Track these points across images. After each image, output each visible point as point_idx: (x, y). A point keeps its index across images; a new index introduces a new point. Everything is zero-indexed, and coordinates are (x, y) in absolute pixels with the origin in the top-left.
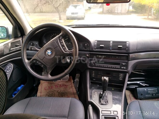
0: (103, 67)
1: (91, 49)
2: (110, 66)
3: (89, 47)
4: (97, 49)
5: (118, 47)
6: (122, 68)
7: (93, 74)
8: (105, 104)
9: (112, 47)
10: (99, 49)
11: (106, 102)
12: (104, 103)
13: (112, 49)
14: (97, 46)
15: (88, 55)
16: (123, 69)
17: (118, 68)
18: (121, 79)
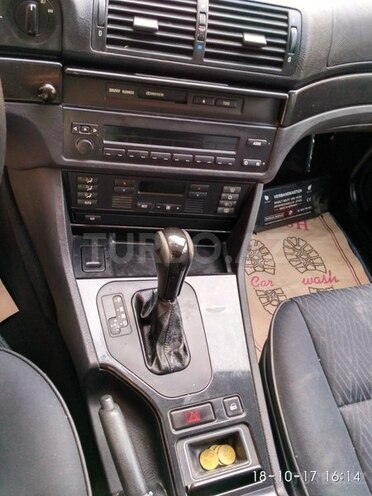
0: (149, 160)
1: (69, 46)
2: (184, 152)
3: (58, 27)
4: (111, 42)
5: (240, 40)
6: (246, 162)
7: (85, 191)
8: (178, 364)
9: (210, 36)
10: (126, 49)
11: (182, 352)
12: (174, 362)
13: (208, 55)
14: (111, 21)
15: (49, 86)
16: (252, 168)
17: (225, 166)
18: (226, 211)
